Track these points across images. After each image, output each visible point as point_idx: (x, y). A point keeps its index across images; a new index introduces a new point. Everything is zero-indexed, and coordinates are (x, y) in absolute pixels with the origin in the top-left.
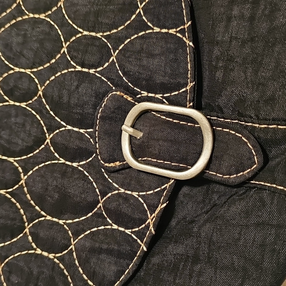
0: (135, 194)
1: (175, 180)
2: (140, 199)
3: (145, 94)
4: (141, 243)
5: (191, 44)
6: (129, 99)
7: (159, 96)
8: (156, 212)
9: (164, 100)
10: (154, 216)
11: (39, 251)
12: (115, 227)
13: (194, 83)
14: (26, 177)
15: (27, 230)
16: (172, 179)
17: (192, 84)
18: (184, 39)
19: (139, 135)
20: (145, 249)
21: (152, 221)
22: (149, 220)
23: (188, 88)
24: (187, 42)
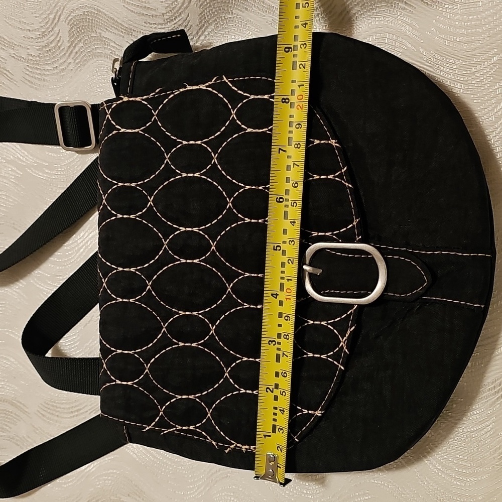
0: (324, 323)
1: (358, 305)
2: (329, 326)
3: (315, 234)
4: (338, 364)
5: (350, 186)
7: (329, 234)
8: (347, 335)
9: (334, 237)
10: (346, 339)
11: (243, 391)
12: (311, 355)
13: (359, 219)
14: (214, 327)
15: (227, 374)
16: (355, 305)
17: (357, 220)
18: (343, 181)
19: (319, 272)
20: (342, 368)
21: (344, 343)
22: (342, 343)
23: (355, 223)
24: (347, 184)
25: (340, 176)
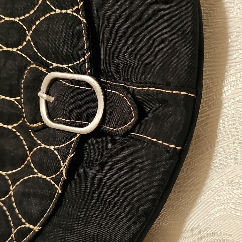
0: (52, 148)
2: (55, 151)
3: (55, 65)
4: (57, 187)
5: (84, 21)
6: (44, 70)
7: (65, 66)
8: (67, 161)
9: (70, 69)
10: (66, 165)
12: (40, 175)
13: (90, 53)
16: (78, 134)
17: (88, 54)
18: (79, 17)
20: (60, 192)
21: (64, 169)
22: (62, 168)
23: (86, 58)
24: (81, 19)
25: (77, 11)
